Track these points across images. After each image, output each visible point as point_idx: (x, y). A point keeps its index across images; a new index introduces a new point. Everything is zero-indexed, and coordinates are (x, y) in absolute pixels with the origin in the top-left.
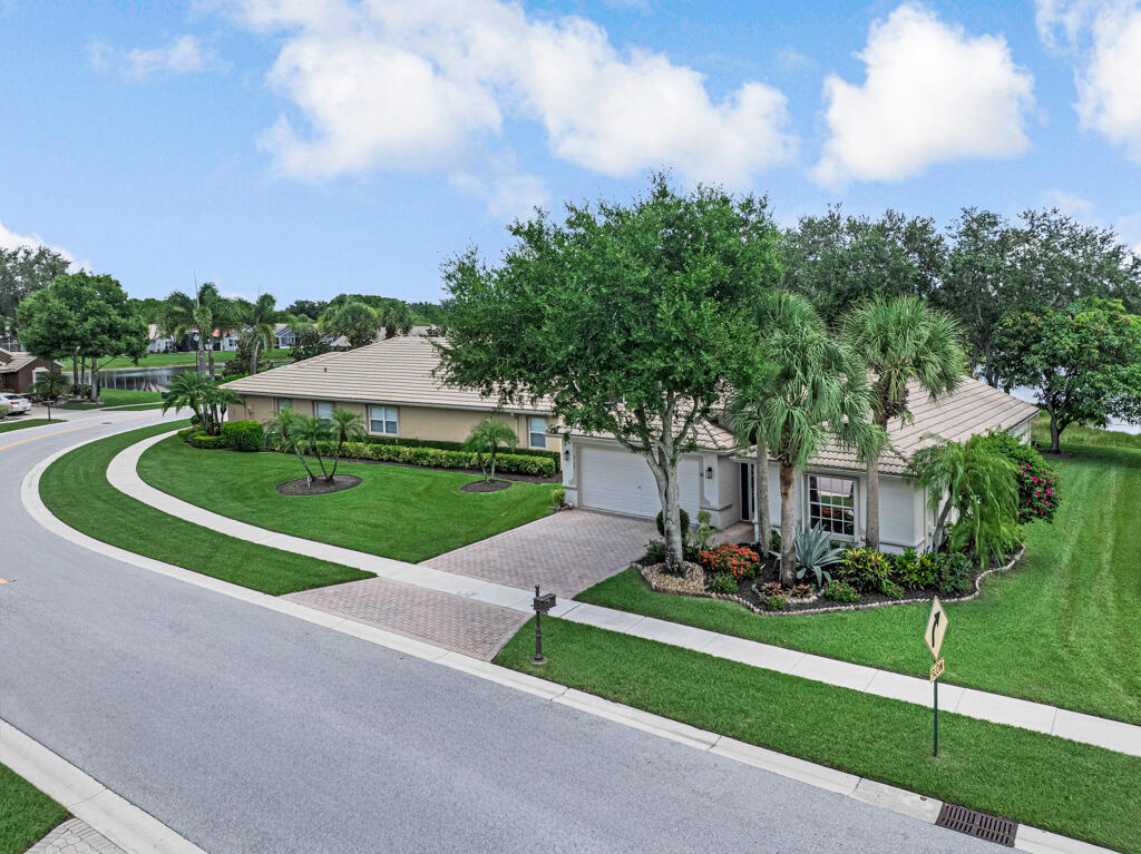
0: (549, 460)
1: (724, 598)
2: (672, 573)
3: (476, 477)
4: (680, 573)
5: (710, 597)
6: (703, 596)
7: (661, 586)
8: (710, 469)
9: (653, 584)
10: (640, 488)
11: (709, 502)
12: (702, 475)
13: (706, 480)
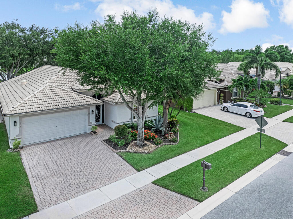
1: (161, 145)
2: (144, 146)
7: (149, 151)
8: (93, 111)
9: (146, 152)
10: (56, 127)
11: (92, 123)
12: (89, 114)
13: (91, 115)
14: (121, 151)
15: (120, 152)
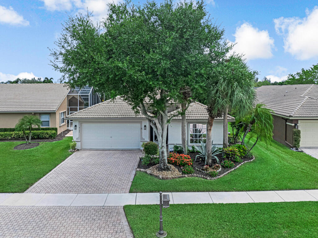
0: (54, 131)
1: (190, 176)
2: (165, 170)
3: (19, 142)
4: (168, 169)
5: (185, 177)
6: (182, 177)
7: (164, 176)
8: (145, 126)
9: (161, 176)
10: (111, 137)
11: (144, 139)
12: (141, 129)
13: (143, 130)
14: (142, 170)
15: (140, 171)
